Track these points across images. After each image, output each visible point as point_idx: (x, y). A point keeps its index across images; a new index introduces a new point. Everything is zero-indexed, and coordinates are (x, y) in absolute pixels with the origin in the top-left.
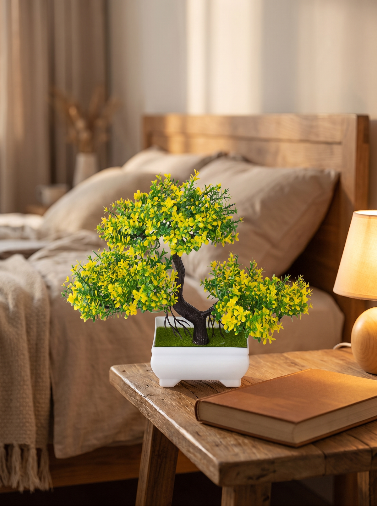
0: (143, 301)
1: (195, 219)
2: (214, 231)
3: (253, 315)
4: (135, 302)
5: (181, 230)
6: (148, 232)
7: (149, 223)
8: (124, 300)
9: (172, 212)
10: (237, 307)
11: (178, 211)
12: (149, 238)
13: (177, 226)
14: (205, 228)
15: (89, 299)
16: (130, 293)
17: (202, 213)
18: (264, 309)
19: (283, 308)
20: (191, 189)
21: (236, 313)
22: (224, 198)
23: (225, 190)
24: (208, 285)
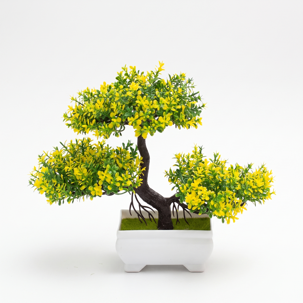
0: (108, 181)
1: (159, 102)
2: (179, 114)
3: (217, 195)
4: (101, 183)
5: (146, 111)
6: (112, 115)
7: (114, 106)
8: (89, 181)
9: (136, 96)
10: (201, 188)
11: (143, 95)
12: (114, 120)
13: (141, 108)
14: (170, 111)
15: (55, 183)
16: (95, 174)
17: (166, 98)
18: (227, 190)
19: (246, 191)
20: (155, 79)
21: (200, 193)
22: (188, 87)
23: (189, 79)
24: (173, 175)
